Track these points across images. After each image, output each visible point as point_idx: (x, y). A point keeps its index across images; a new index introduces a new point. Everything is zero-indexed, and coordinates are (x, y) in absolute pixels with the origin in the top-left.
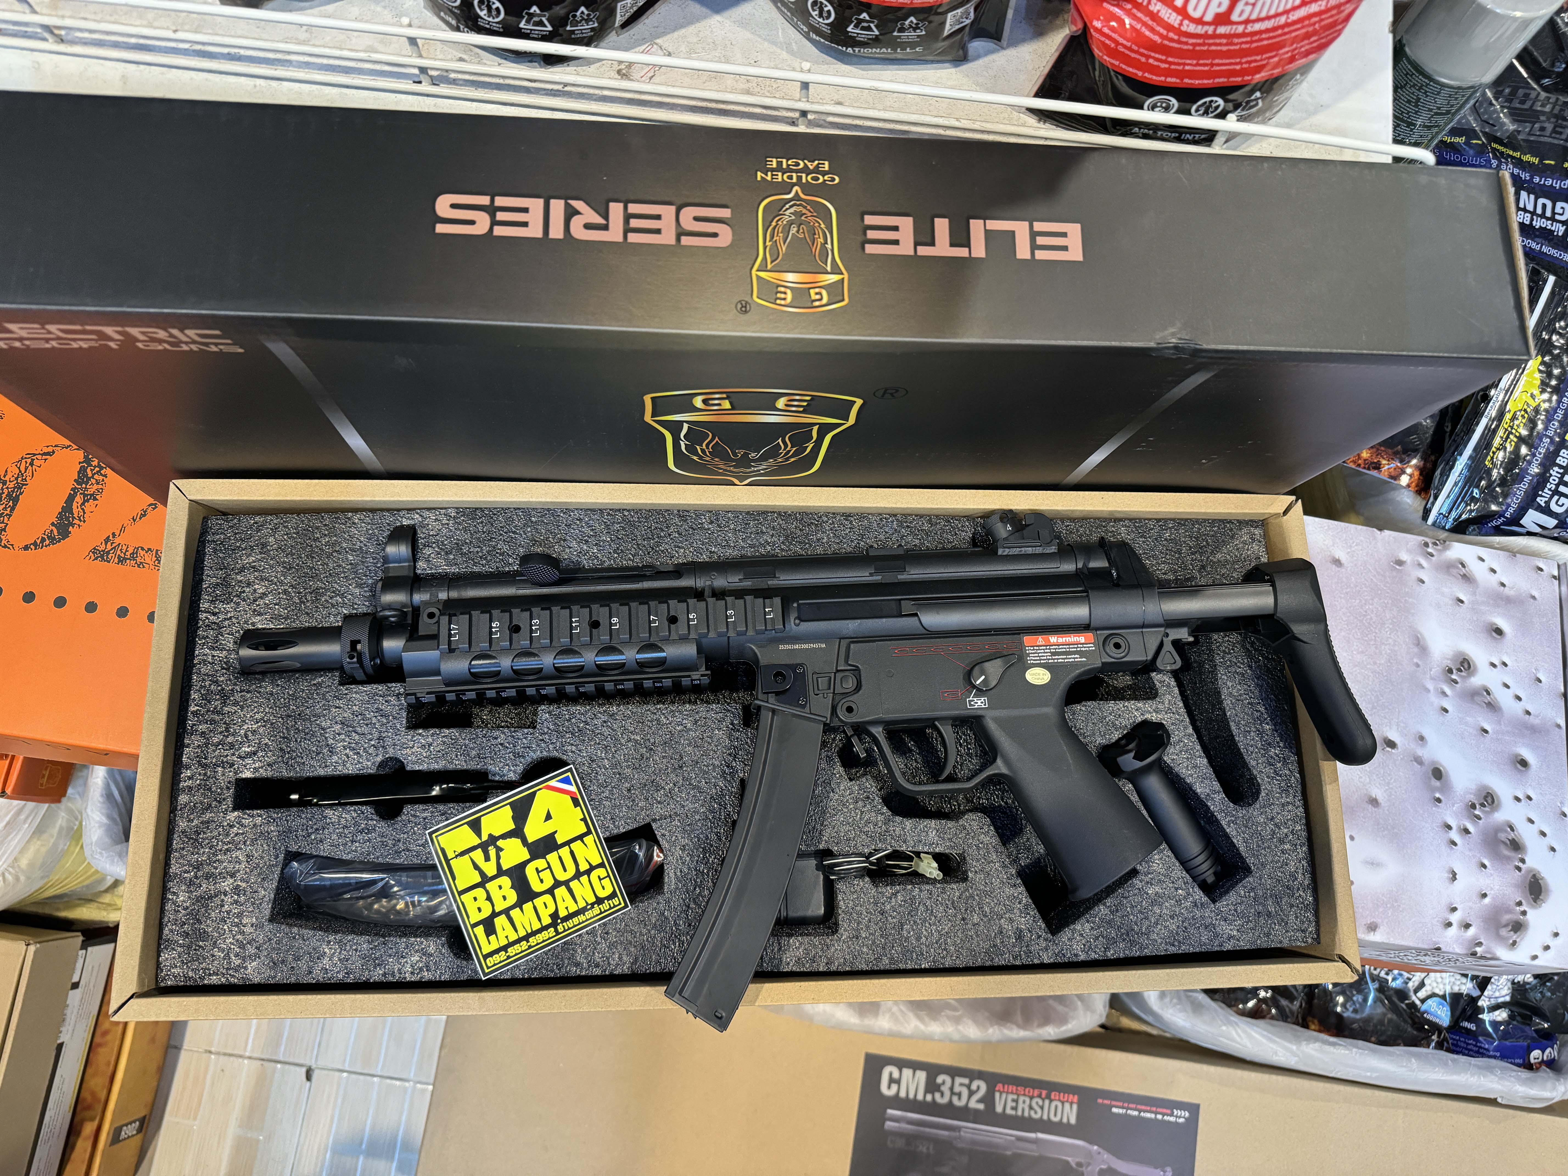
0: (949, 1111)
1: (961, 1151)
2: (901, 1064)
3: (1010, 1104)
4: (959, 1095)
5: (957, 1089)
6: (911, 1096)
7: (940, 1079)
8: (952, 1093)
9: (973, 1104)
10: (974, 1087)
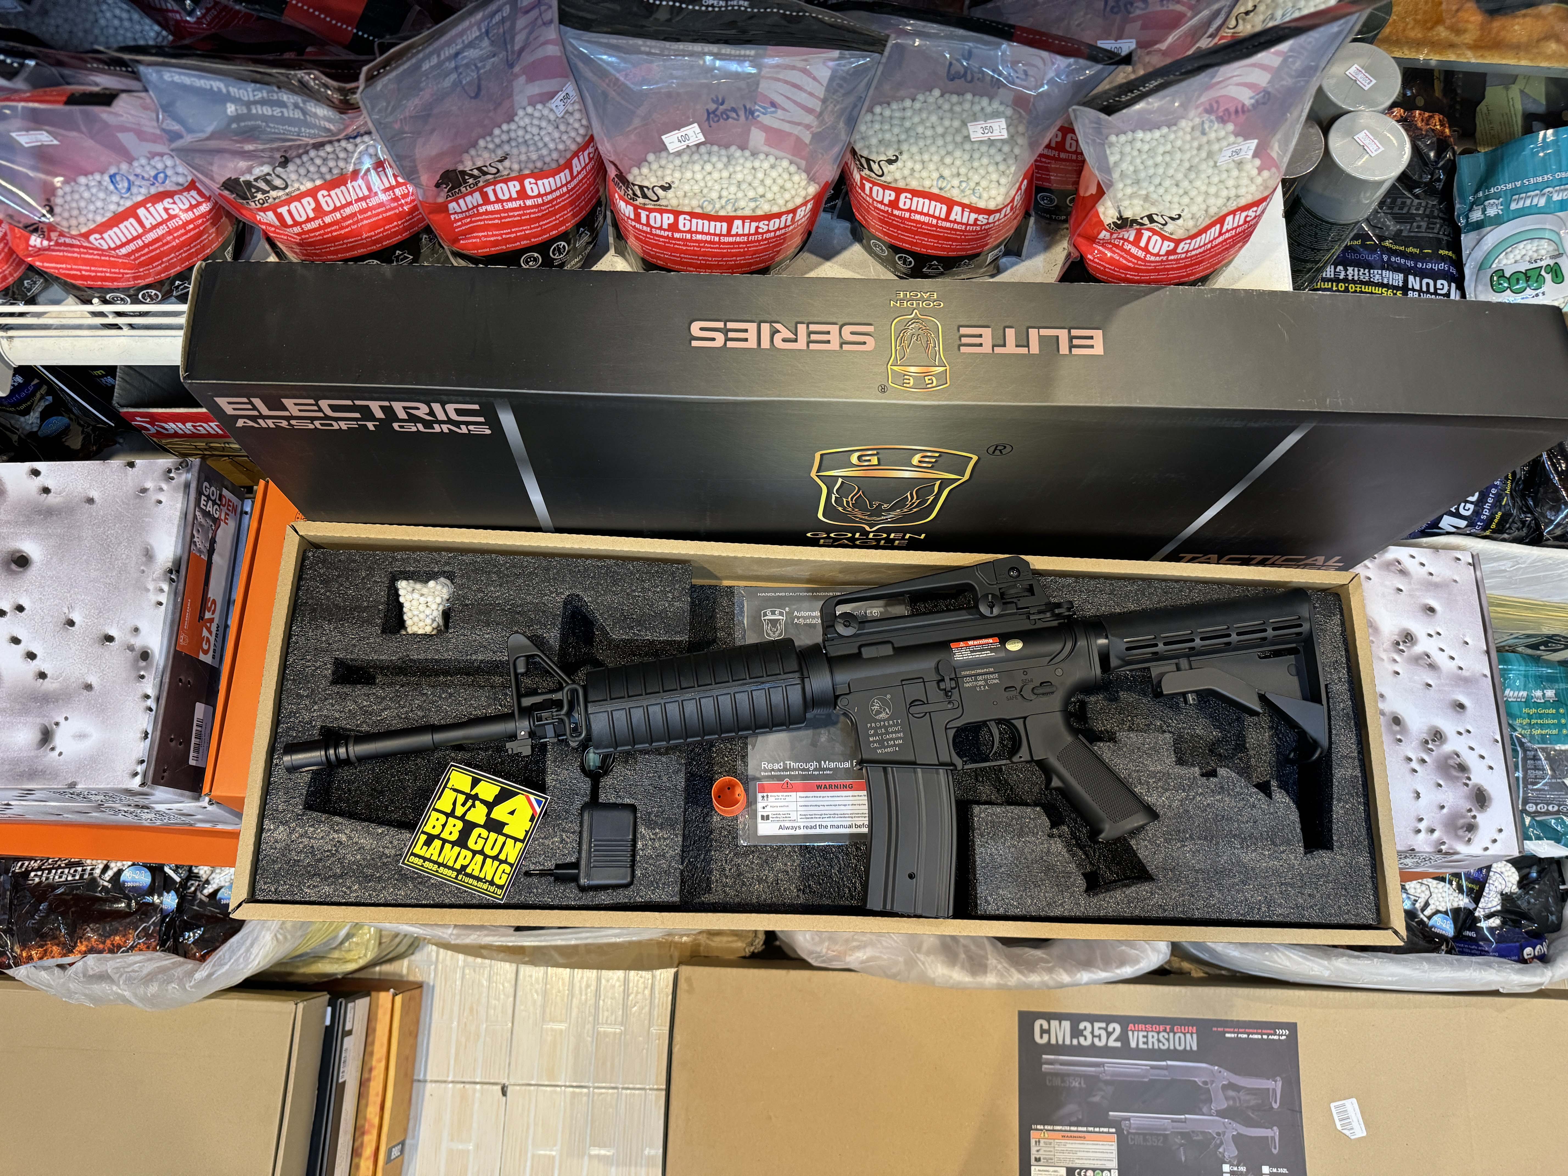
0: (1093, 1050)
1: (1107, 1083)
2: (1049, 1017)
3: (1141, 1040)
4: (1099, 1037)
5: (1096, 1033)
6: (1060, 1042)
7: (1081, 1026)
8: (1094, 1036)
9: (1112, 1043)
10: (1110, 1029)
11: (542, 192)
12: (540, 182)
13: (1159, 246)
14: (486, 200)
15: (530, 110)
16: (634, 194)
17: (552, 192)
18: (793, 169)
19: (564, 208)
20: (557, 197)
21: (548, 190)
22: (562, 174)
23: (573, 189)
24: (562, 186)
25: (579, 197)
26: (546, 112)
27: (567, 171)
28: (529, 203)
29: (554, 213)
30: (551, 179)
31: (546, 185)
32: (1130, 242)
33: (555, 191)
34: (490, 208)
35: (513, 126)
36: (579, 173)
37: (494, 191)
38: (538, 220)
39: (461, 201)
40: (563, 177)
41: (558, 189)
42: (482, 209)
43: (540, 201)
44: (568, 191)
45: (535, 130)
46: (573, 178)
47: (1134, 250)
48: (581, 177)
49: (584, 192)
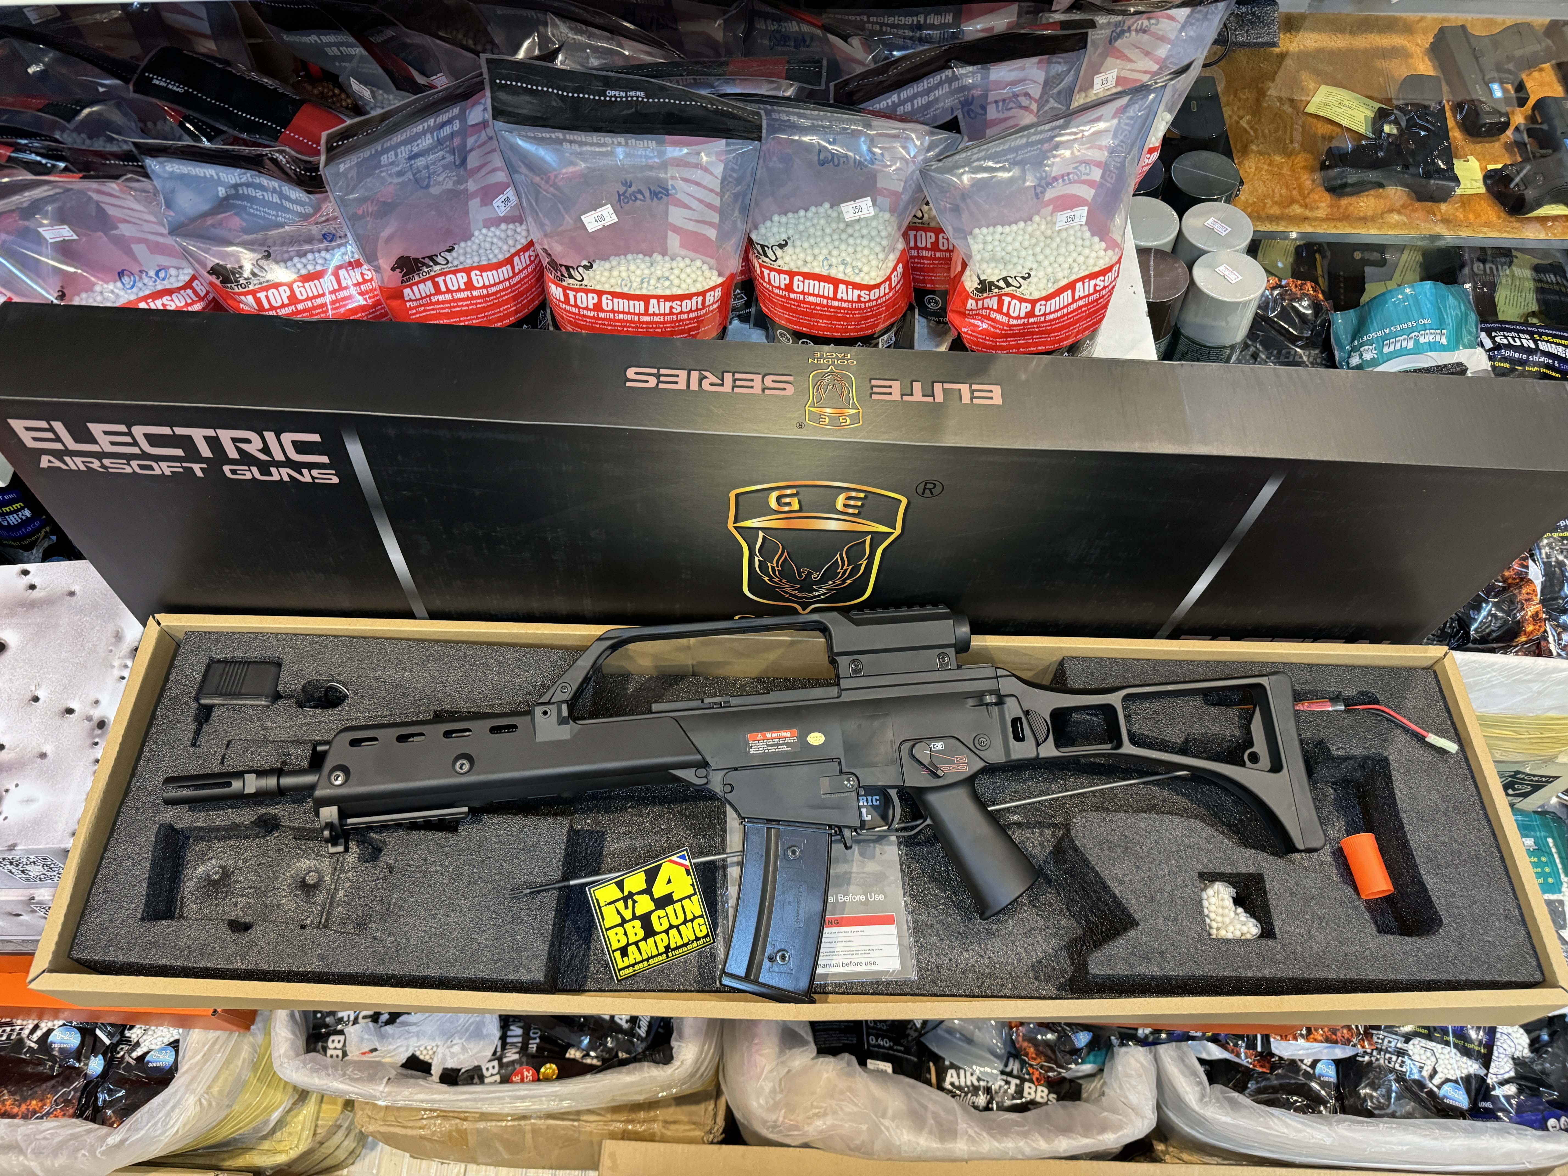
11: (487, 283)
12: (484, 274)
13: (1018, 309)
14: (438, 291)
15: (484, 231)
16: (562, 275)
17: (495, 284)
18: (705, 267)
19: (506, 302)
20: (501, 291)
21: (492, 282)
22: (504, 269)
23: (515, 285)
24: (505, 280)
25: (521, 294)
26: (498, 233)
27: (509, 267)
28: (475, 293)
29: (499, 305)
30: (494, 272)
31: (490, 277)
32: (995, 311)
33: (498, 284)
34: (441, 298)
35: (469, 243)
36: (520, 271)
37: (445, 281)
38: (483, 310)
39: (415, 288)
40: (506, 271)
41: (501, 282)
42: (434, 299)
43: (485, 292)
44: (511, 286)
45: (488, 246)
46: (515, 275)
47: (999, 317)
48: (522, 275)
49: (527, 290)
